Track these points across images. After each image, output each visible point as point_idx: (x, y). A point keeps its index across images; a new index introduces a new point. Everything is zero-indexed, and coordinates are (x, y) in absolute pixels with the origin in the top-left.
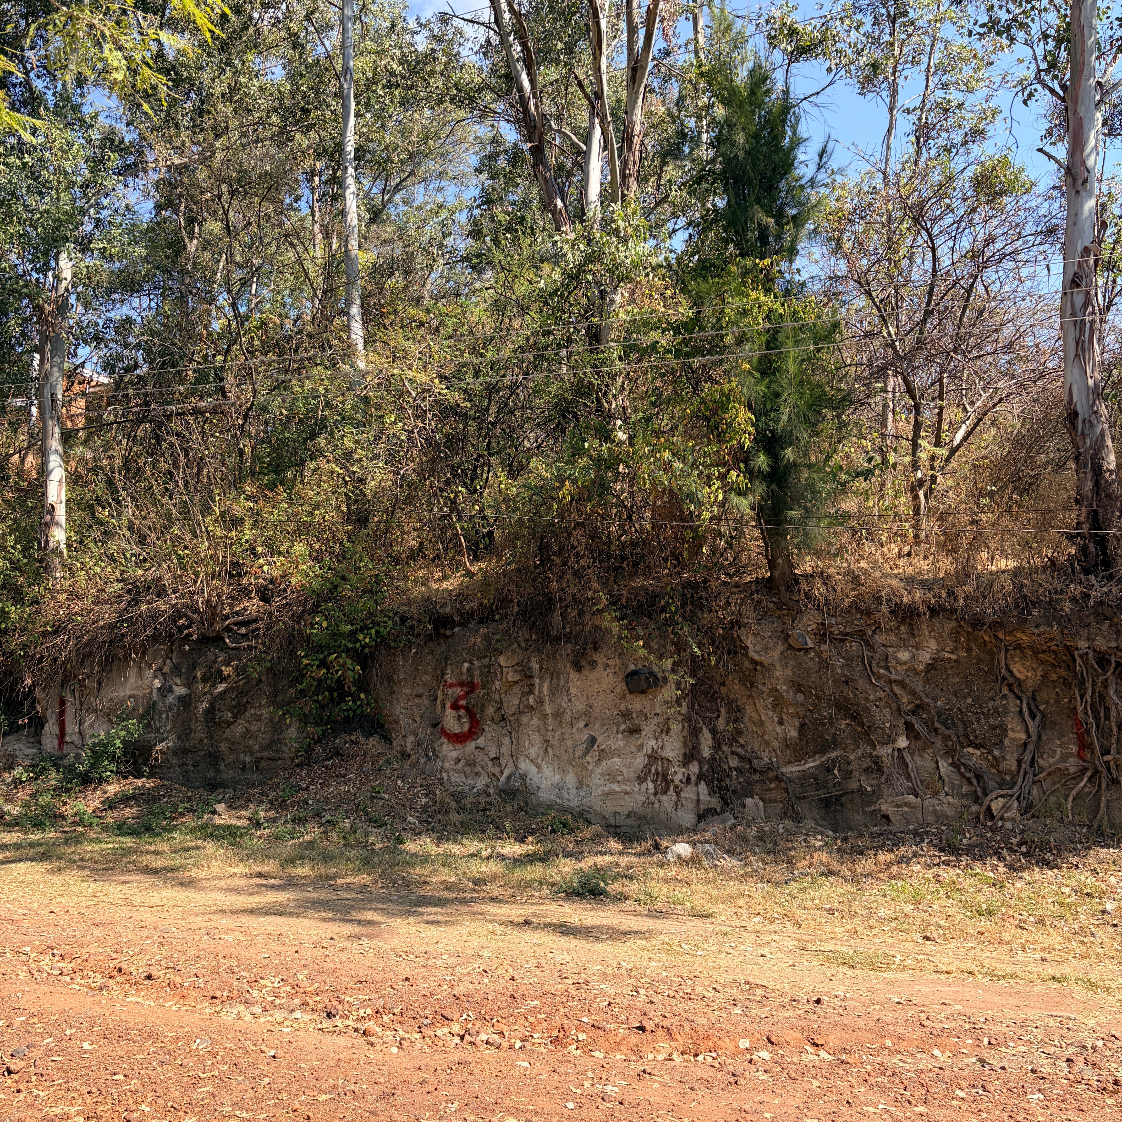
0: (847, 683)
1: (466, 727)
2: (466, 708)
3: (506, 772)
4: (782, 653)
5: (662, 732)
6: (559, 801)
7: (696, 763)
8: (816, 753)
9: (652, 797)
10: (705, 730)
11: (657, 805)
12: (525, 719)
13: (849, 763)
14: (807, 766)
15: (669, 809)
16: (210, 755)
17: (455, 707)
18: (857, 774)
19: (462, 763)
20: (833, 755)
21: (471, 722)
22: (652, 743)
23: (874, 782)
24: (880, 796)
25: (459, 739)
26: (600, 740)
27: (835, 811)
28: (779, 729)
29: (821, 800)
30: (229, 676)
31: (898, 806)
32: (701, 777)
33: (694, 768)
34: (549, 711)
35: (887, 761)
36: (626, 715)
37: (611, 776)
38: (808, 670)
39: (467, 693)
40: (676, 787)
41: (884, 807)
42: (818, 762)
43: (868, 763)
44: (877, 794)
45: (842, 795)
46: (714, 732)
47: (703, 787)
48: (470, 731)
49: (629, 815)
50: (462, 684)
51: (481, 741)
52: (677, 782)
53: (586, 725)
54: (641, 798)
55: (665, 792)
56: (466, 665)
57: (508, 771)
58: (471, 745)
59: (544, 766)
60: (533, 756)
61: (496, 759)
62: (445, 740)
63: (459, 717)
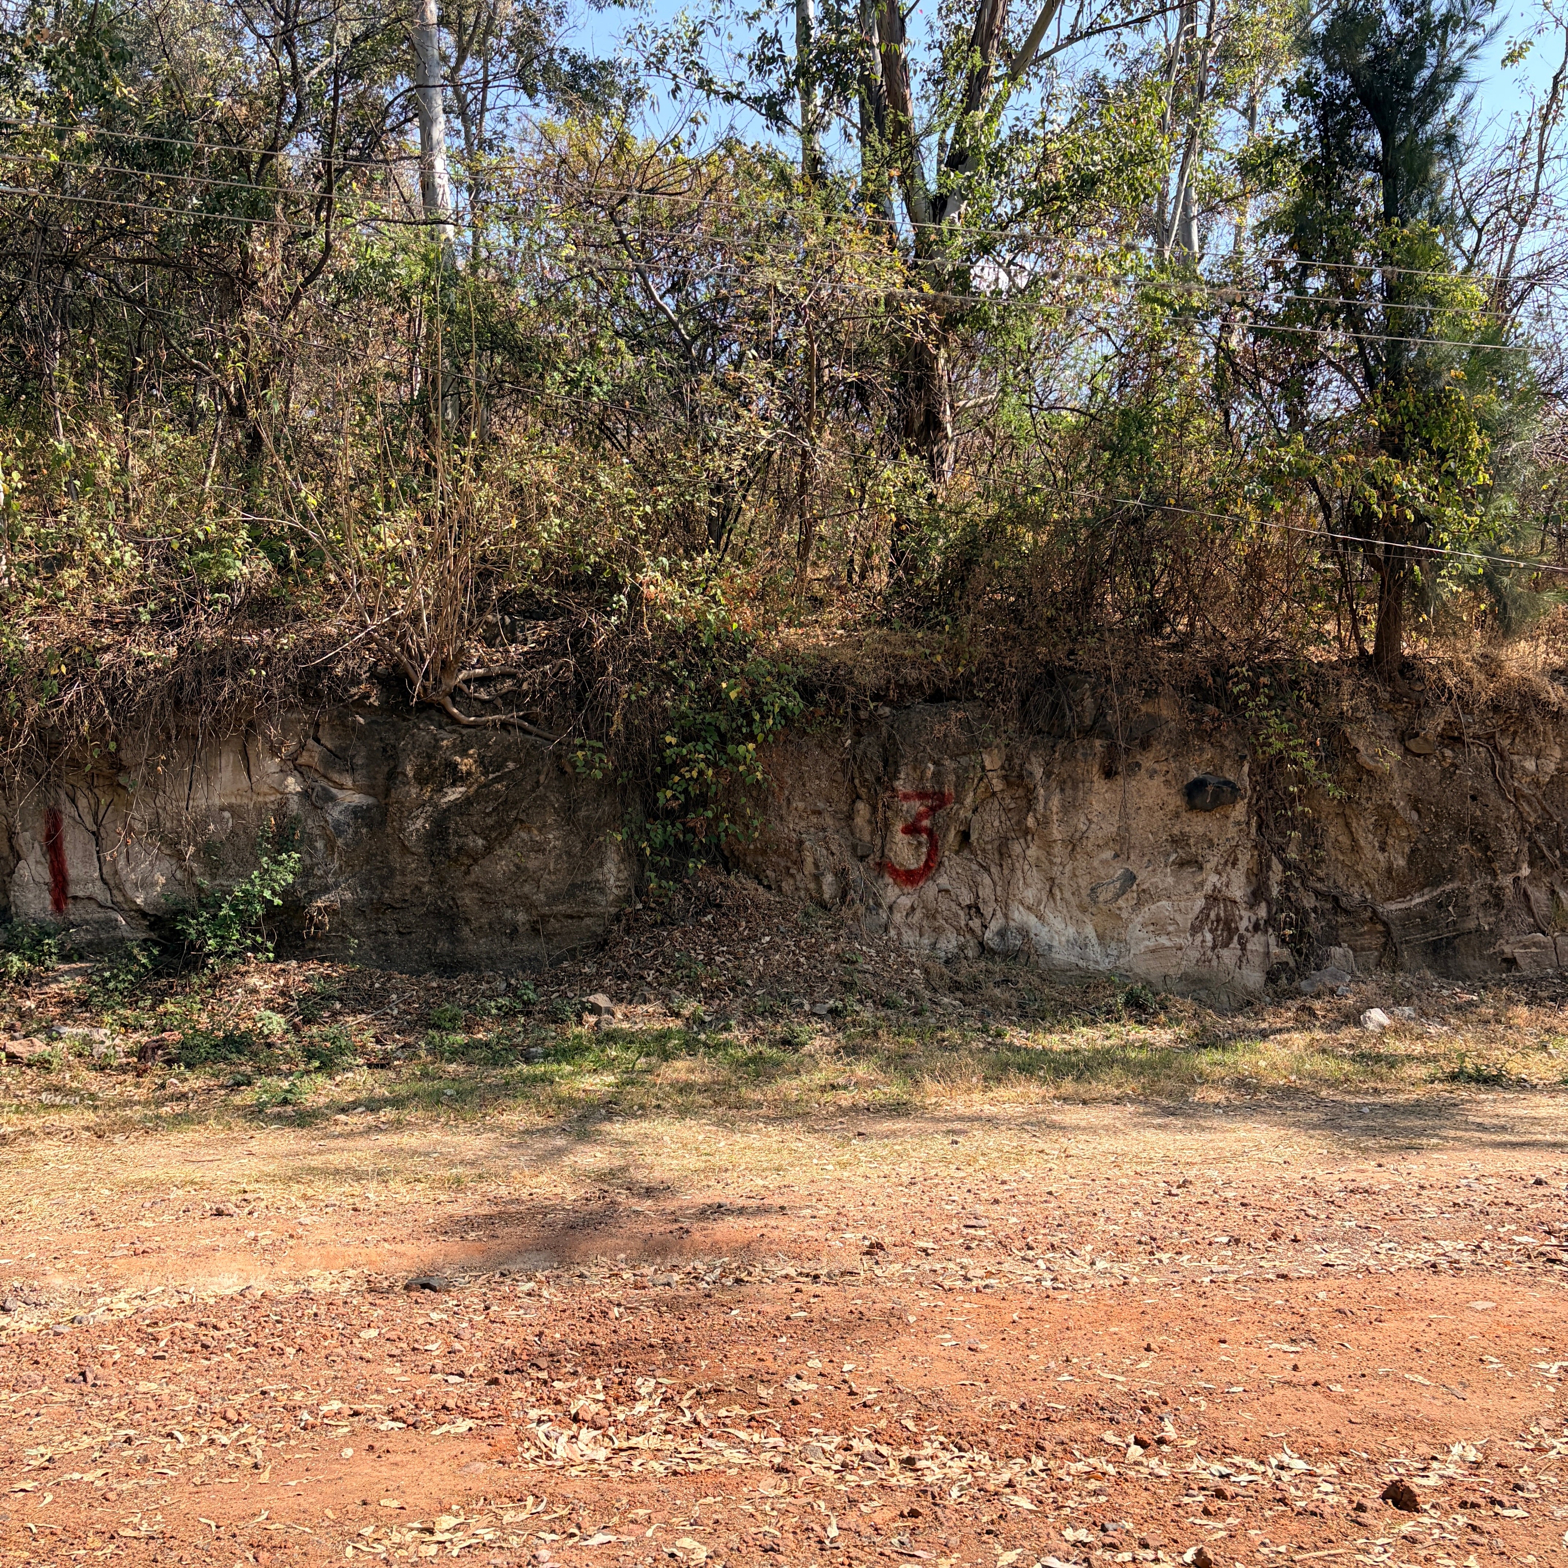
0: (1476, 798)
1: (923, 859)
2: (930, 833)
3: (994, 926)
4: (1402, 759)
5: (1227, 864)
6: (1081, 963)
7: (1263, 905)
8: (1425, 887)
9: (1209, 953)
10: (1274, 860)
11: (1215, 963)
12: (1017, 848)
13: (1466, 897)
14: (1413, 902)
15: (1231, 967)
16: (438, 913)
17: (912, 830)
18: (1474, 910)
19: (918, 914)
20: (1448, 887)
21: (929, 853)
22: (1214, 879)
23: (1492, 919)
24: (1500, 936)
25: (910, 878)
26: (1141, 875)
27: (1447, 957)
28: (1380, 856)
29: (1428, 944)
30: (469, 773)
31: (1525, 947)
32: (1269, 922)
33: (1262, 911)
34: (1057, 835)
35: (1507, 893)
36: (1178, 841)
37: (1157, 926)
38: (1429, 781)
39: (932, 810)
40: (1241, 937)
41: (1507, 949)
42: (1427, 898)
43: (1485, 896)
44: (1494, 933)
45: (1455, 937)
46: (1284, 862)
47: (1272, 936)
48: (927, 866)
49: (1182, 978)
50: (922, 795)
51: (943, 881)
52: (1242, 931)
53: (1117, 856)
54: (1194, 955)
55: (1226, 945)
56: (931, 766)
57: (995, 924)
58: (928, 886)
59: (1048, 915)
60: (1030, 901)
61: (971, 907)
62: (890, 880)
63: (918, 845)
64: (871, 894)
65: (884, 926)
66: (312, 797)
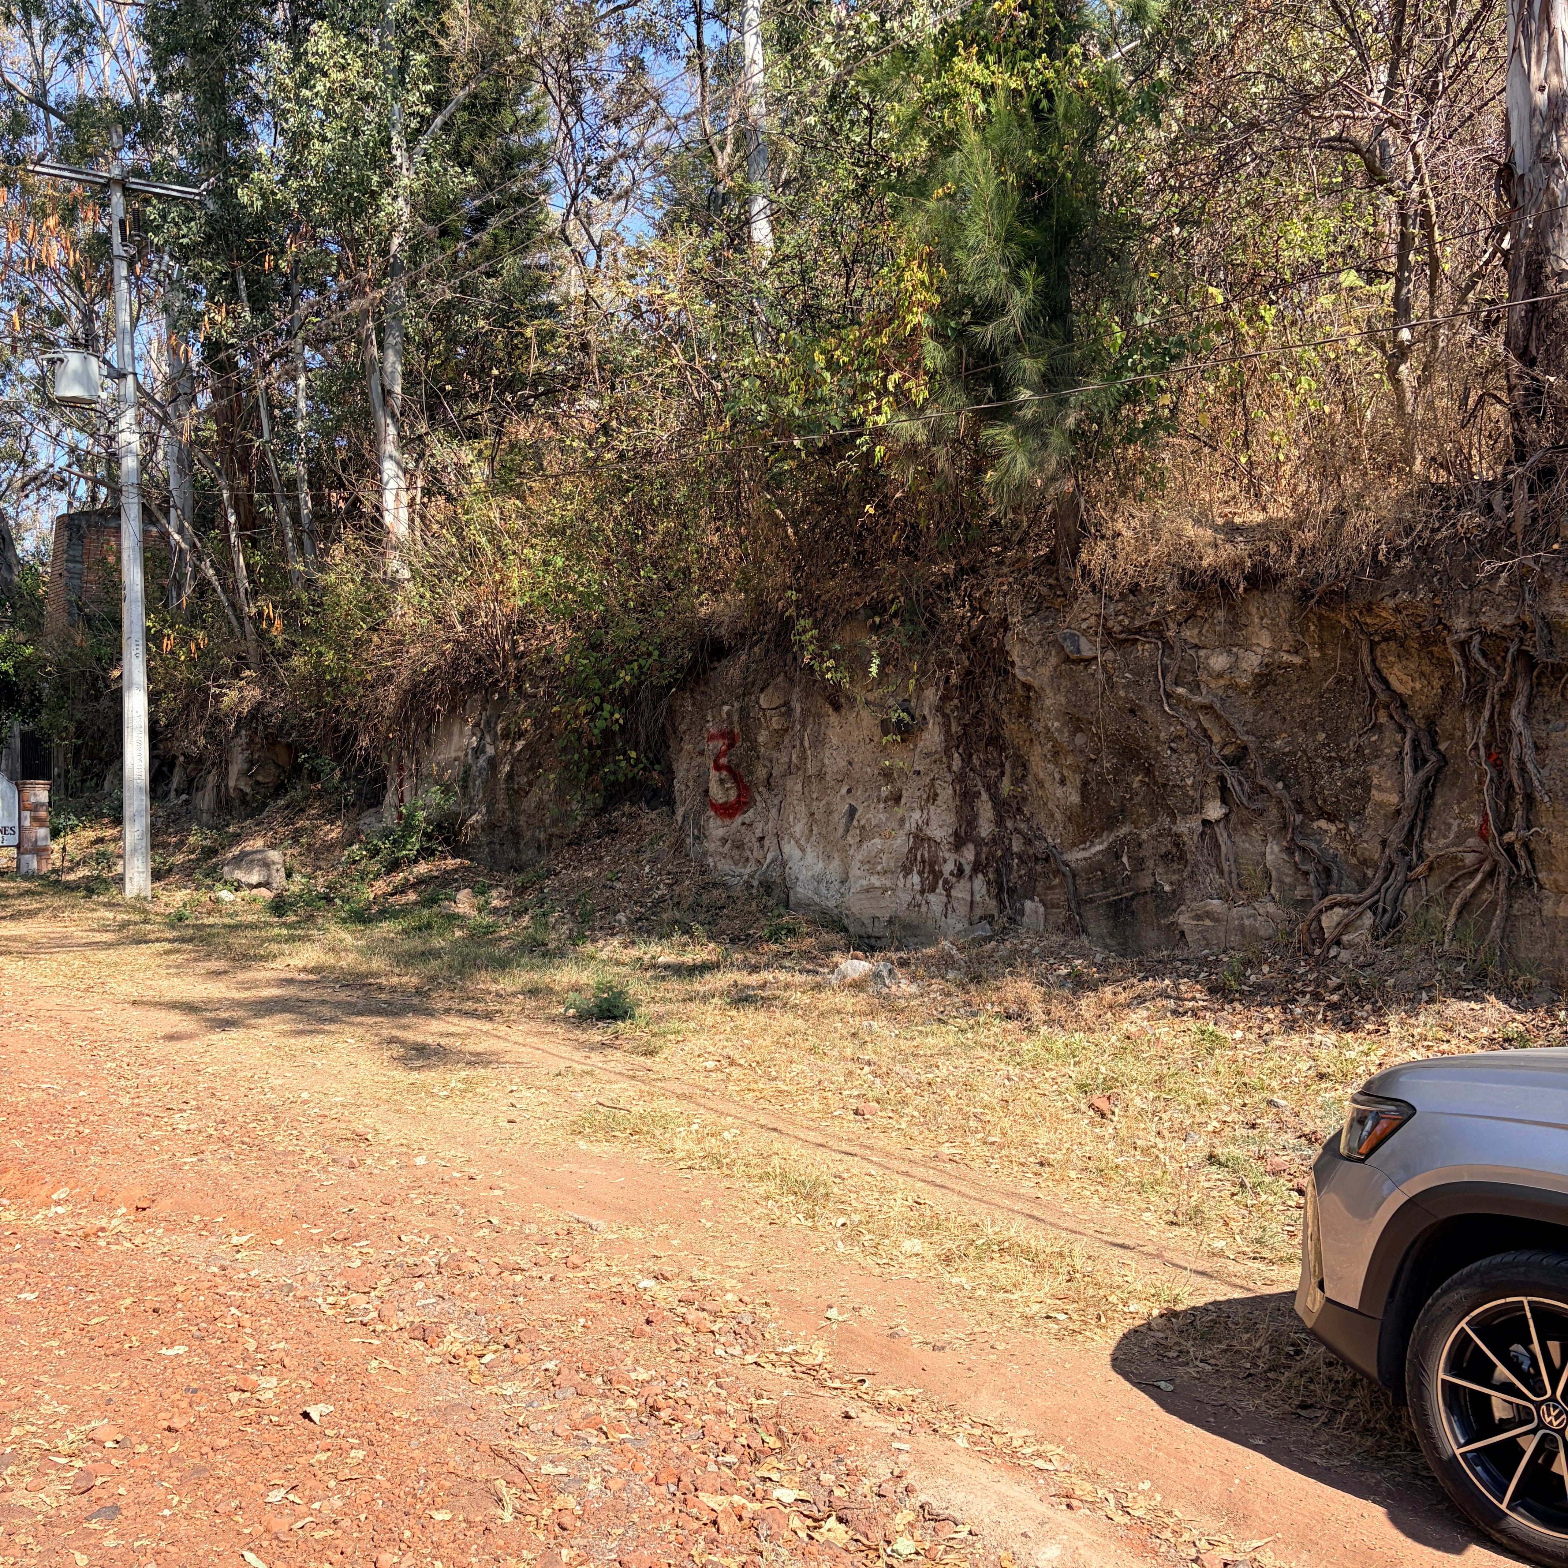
0: (1132, 711)
1: (733, 795)
2: (728, 768)
4: (1055, 668)
5: (928, 800)
6: (817, 899)
7: (971, 846)
8: (1103, 830)
9: (918, 897)
10: (985, 796)
11: (924, 909)
13: (1140, 845)
14: (1094, 850)
15: (938, 915)
16: (512, 831)
18: (1150, 863)
19: (728, 845)
21: (739, 789)
22: (916, 815)
23: (1175, 877)
24: (1181, 901)
25: (727, 811)
26: (860, 811)
27: (1125, 924)
28: (1061, 792)
29: (1109, 905)
30: (526, 730)
31: (1198, 917)
32: (978, 867)
33: (969, 854)
34: (812, 771)
35: (1191, 843)
36: (887, 775)
37: (871, 865)
38: (1087, 694)
39: (728, 747)
40: (946, 882)
41: (1182, 919)
42: (1106, 844)
43: (1166, 845)
44: (1178, 897)
45: (1133, 898)
46: (994, 798)
47: (979, 882)
48: (738, 801)
49: (890, 922)
50: (723, 735)
51: (749, 815)
52: (946, 874)
53: (849, 791)
54: (906, 898)
55: (933, 890)
56: (726, 708)
57: (770, 857)
58: (739, 819)
59: (809, 850)
60: (798, 835)
61: (761, 839)
62: (713, 813)
63: (722, 781)
64: (697, 825)
65: (705, 854)
66: (478, 751)
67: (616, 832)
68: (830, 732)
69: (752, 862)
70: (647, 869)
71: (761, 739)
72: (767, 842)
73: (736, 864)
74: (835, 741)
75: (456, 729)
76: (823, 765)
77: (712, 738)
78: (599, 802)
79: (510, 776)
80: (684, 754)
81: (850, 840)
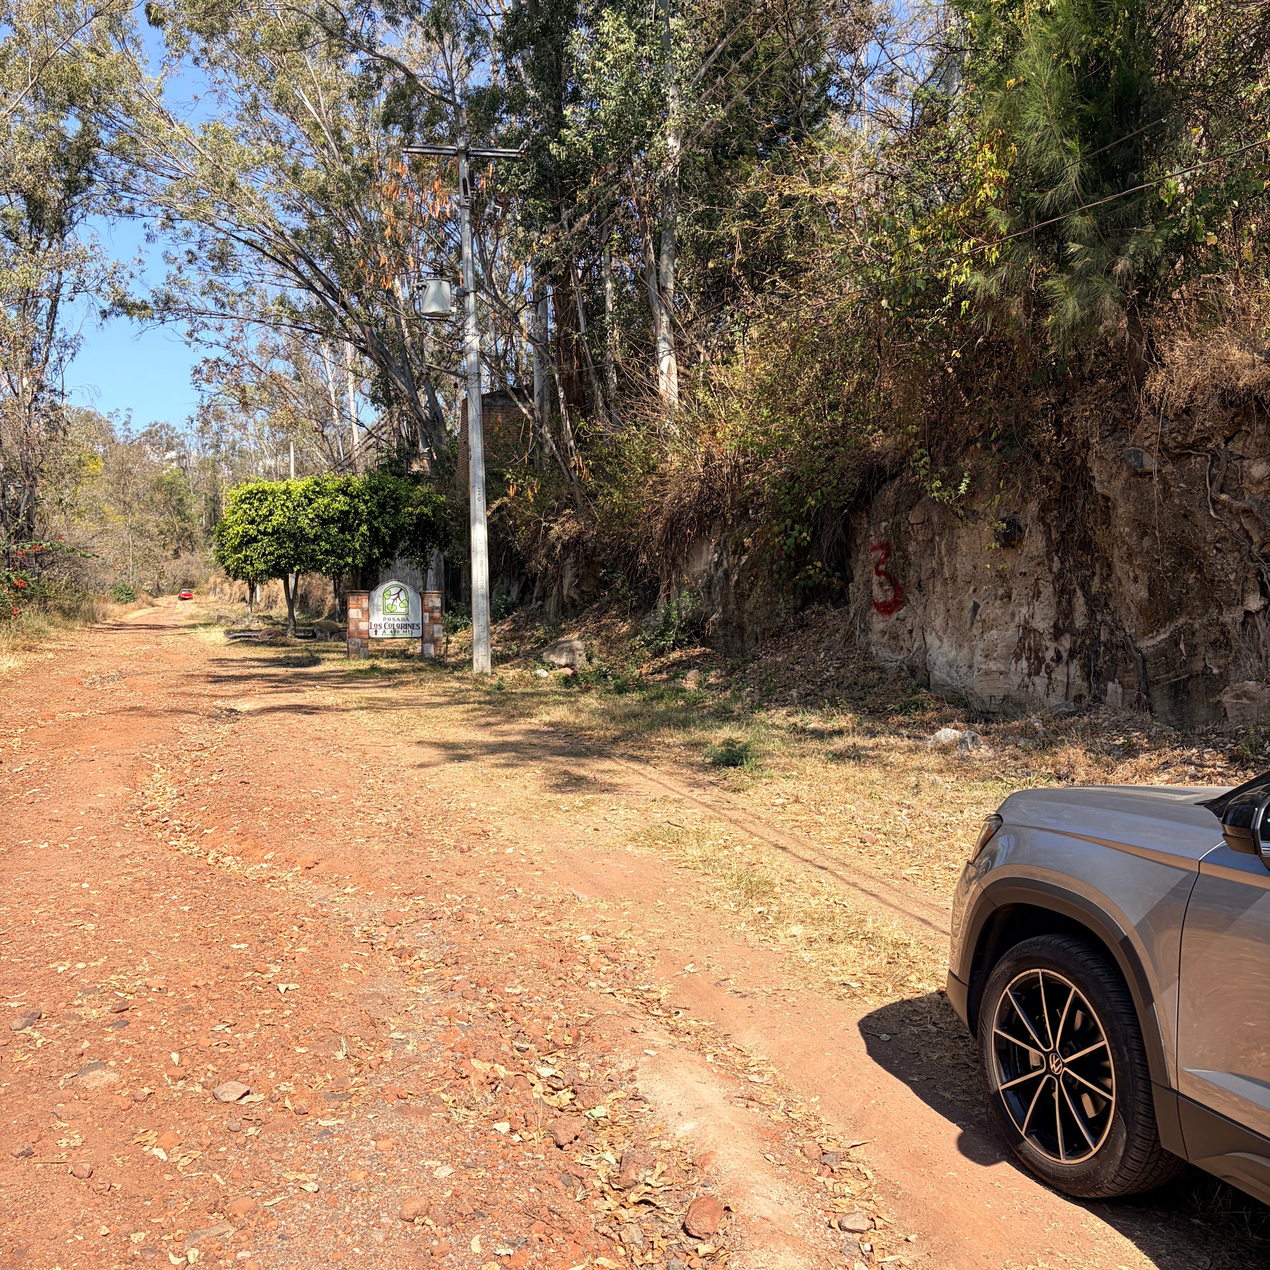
0: (1185, 516)
1: (890, 596)
2: (886, 574)
4: (1126, 481)
5: (1033, 597)
6: (949, 680)
7: (1068, 636)
8: (1166, 620)
9: (1026, 679)
10: (1079, 593)
11: (1031, 689)
13: (1193, 634)
14: (1159, 638)
15: (1041, 694)
18: (1202, 650)
19: (886, 637)
21: (895, 590)
22: (1024, 610)
23: (1222, 662)
24: (1226, 683)
25: (886, 609)
27: (1181, 702)
28: (1134, 589)
29: (1171, 686)
30: (748, 548)
31: (1238, 697)
32: (1072, 654)
33: (1066, 643)
34: (947, 575)
35: (1235, 631)
36: (1001, 576)
37: (990, 652)
39: (885, 557)
40: (1048, 666)
41: (1226, 698)
42: (1168, 633)
43: (1215, 633)
44: (1223, 679)
45: (1188, 679)
46: (1086, 594)
47: (1074, 666)
48: (894, 601)
49: (1004, 700)
50: (882, 546)
51: (902, 612)
52: (1048, 660)
53: (974, 591)
54: (1017, 680)
55: (1037, 673)
56: (884, 524)
57: (916, 645)
58: (895, 615)
59: (945, 640)
60: (938, 628)
61: (911, 632)
62: (875, 611)
63: (881, 584)
64: (863, 620)
65: (868, 644)
66: (718, 564)
67: (806, 626)
68: (960, 542)
69: (905, 650)
70: (822, 656)
71: (910, 549)
72: (914, 634)
73: (893, 652)
74: (964, 548)
75: (705, 548)
76: (956, 569)
77: (874, 549)
78: (799, 602)
79: (738, 583)
80: (860, 563)
81: (975, 631)
